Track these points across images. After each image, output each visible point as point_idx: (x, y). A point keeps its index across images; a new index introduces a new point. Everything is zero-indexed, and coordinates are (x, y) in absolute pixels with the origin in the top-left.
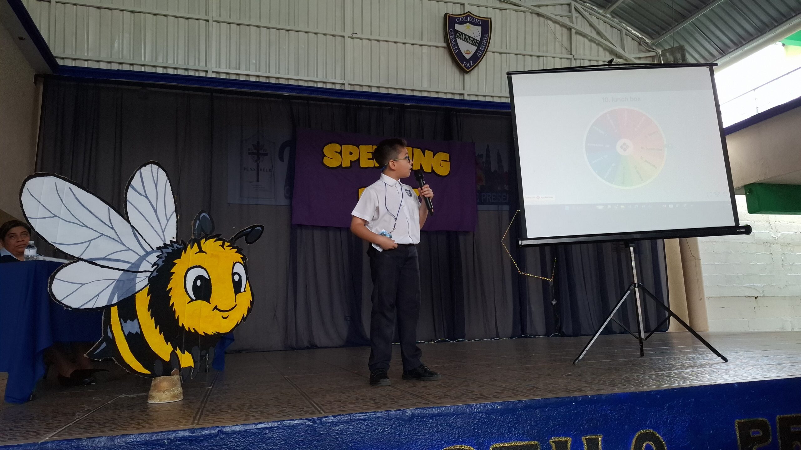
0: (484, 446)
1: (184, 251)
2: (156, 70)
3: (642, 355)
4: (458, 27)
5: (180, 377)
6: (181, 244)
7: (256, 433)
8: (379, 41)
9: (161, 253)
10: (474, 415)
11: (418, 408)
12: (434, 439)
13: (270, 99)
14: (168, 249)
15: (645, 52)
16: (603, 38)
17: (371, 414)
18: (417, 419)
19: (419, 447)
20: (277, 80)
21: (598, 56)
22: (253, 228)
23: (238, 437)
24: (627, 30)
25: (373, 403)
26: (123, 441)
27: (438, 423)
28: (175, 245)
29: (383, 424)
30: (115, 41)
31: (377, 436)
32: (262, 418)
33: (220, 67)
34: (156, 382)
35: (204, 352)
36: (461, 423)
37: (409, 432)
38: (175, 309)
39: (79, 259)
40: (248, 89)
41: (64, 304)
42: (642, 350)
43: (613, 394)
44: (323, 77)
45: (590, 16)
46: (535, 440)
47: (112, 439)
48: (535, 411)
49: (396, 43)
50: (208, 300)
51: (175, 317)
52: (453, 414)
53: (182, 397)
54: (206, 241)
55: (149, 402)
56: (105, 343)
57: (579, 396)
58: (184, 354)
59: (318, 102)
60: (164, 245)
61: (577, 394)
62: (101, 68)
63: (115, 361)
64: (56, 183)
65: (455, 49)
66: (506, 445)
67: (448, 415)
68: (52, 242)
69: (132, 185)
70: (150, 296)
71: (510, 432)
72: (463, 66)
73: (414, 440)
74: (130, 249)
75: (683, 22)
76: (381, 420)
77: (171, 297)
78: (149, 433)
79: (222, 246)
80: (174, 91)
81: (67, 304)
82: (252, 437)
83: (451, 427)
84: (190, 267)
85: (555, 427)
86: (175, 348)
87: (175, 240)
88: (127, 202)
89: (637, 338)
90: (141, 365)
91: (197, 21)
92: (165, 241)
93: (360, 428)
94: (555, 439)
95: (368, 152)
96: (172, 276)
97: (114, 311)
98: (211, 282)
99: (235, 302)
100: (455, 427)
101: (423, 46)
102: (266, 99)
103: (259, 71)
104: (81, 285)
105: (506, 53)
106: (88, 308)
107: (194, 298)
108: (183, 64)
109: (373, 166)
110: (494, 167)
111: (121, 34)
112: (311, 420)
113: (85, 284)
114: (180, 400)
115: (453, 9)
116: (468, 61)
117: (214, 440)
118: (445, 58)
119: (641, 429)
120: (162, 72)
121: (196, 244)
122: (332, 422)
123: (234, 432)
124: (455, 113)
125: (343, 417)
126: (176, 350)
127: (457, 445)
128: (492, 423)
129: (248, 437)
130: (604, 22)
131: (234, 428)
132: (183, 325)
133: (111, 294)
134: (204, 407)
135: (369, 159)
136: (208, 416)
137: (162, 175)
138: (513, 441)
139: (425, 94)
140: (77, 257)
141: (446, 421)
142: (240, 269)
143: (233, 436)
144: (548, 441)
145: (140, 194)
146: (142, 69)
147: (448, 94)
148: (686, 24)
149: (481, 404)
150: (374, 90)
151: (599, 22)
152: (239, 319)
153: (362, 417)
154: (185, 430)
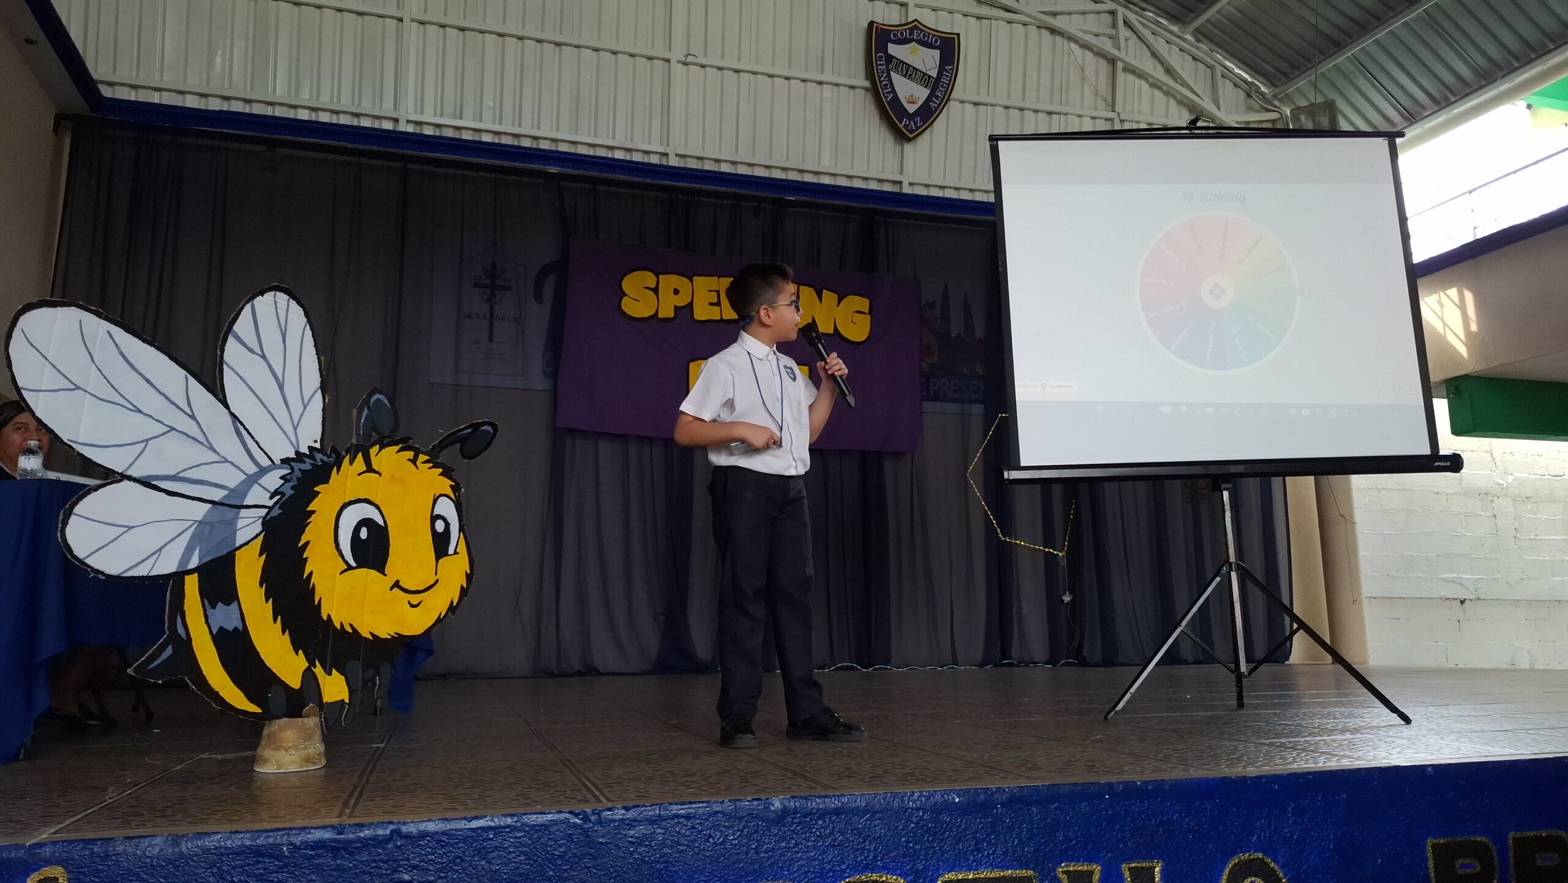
0: (927, 877)
1: (335, 469)
2: (296, 114)
3: (1241, 705)
4: (893, 49)
5: (321, 722)
6: (331, 454)
7: (469, 837)
8: (737, 71)
9: (290, 471)
10: (907, 814)
11: (796, 797)
12: (825, 861)
13: (518, 179)
14: (304, 462)
15: (1258, 112)
16: (1176, 82)
17: (701, 805)
18: (794, 818)
19: (796, 875)
20: (535, 142)
21: (1167, 116)
22: (476, 426)
23: (430, 844)
24: (1225, 67)
25: (705, 784)
26: (197, 847)
27: (834, 827)
28: (319, 456)
29: (724, 826)
30: (216, 54)
31: (711, 851)
32: (481, 807)
33: (422, 113)
34: (273, 729)
35: (370, 673)
36: (881, 829)
37: (775, 845)
38: (314, 584)
39: (123, 477)
40: (477, 157)
41: (89, 566)
42: (1240, 697)
43: (1186, 780)
44: (626, 139)
45: (1153, 36)
46: (1027, 869)
47: (176, 840)
48: (1028, 809)
49: (770, 76)
50: (381, 570)
51: (314, 603)
52: (865, 811)
53: (323, 762)
54: (380, 451)
55: (257, 769)
56: (170, 647)
57: (1118, 783)
58: (330, 674)
59: (613, 189)
60: (296, 454)
61: (1113, 779)
62: (188, 105)
63: (190, 684)
64: (80, 321)
65: (887, 93)
66: (971, 877)
67: (855, 811)
68: (69, 440)
69: (234, 332)
70: (264, 557)
71: (979, 850)
72: (901, 126)
73: (787, 861)
74: (227, 461)
75: (1334, 54)
76: (720, 818)
77: (306, 559)
78: (251, 832)
79: (414, 461)
80: (330, 156)
81: (96, 566)
82: (460, 845)
83: (860, 836)
84: (347, 501)
85: (1068, 844)
86: (312, 664)
87: (318, 446)
88: (225, 366)
89: (1232, 672)
90: (243, 695)
91: (380, 20)
92: (298, 447)
93: (679, 833)
94: (1067, 867)
95: (709, 291)
96: (310, 517)
97: (192, 584)
98: (388, 532)
99: (436, 573)
100: (869, 836)
101: (824, 85)
102: (513, 178)
103: (500, 123)
104: (127, 529)
105: (986, 105)
106: (139, 577)
107: (354, 564)
108: (350, 103)
109: (719, 318)
110: (956, 329)
111: (229, 40)
112: (579, 814)
113: (133, 527)
114: (318, 767)
115: (886, 13)
116: (911, 117)
117: (382, 848)
118: (867, 110)
119: (1240, 853)
120: (306, 118)
121: (360, 455)
122: (621, 819)
123: (423, 835)
124: (883, 219)
125: (645, 811)
126: (315, 667)
127: (872, 873)
128: (942, 832)
129: (452, 846)
130: (1180, 50)
131: (423, 827)
132: (329, 616)
133: (185, 549)
134: (367, 782)
135: (711, 304)
136: (374, 800)
137: (297, 315)
138: (985, 868)
139: (826, 180)
140: (120, 471)
141: (850, 824)
142: (447, 508)
143: (421, 843)
144: (1054, 870)
145: (251, 350)
146: (269, 111)
147: (870, 181)
148: (1340, 60)
149: (922, 792)
150: (725, 168)
151: (1170, 49)
152: (442, 608)
153: (683, 811)
154: (324, 827)
